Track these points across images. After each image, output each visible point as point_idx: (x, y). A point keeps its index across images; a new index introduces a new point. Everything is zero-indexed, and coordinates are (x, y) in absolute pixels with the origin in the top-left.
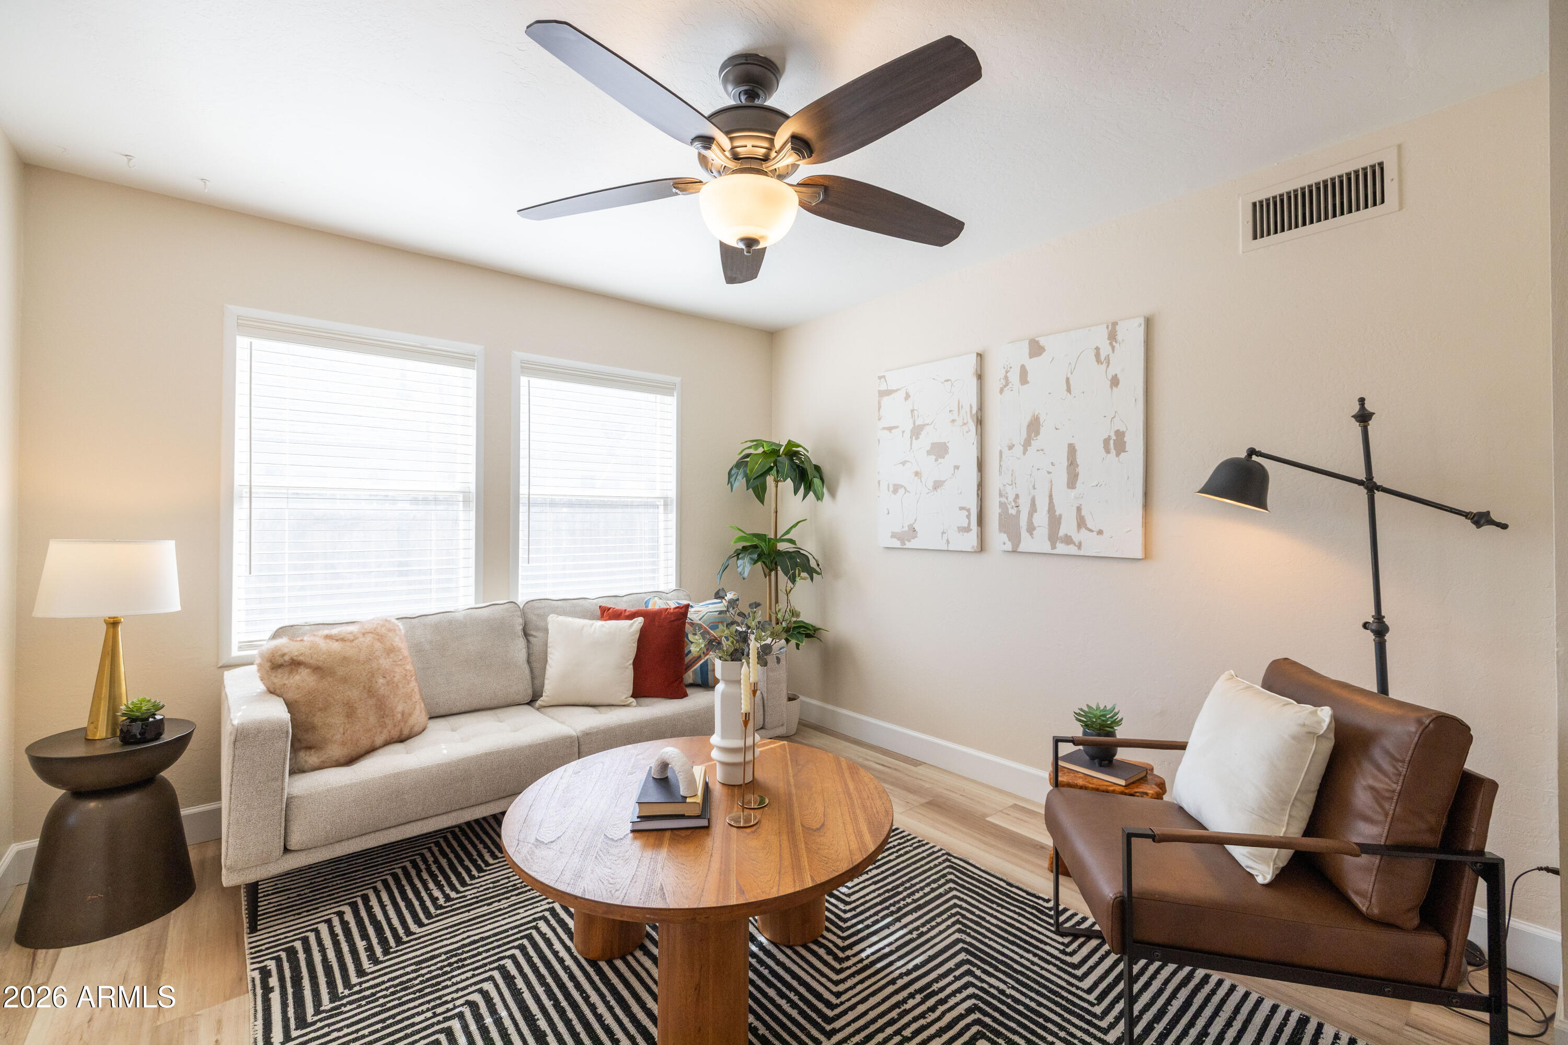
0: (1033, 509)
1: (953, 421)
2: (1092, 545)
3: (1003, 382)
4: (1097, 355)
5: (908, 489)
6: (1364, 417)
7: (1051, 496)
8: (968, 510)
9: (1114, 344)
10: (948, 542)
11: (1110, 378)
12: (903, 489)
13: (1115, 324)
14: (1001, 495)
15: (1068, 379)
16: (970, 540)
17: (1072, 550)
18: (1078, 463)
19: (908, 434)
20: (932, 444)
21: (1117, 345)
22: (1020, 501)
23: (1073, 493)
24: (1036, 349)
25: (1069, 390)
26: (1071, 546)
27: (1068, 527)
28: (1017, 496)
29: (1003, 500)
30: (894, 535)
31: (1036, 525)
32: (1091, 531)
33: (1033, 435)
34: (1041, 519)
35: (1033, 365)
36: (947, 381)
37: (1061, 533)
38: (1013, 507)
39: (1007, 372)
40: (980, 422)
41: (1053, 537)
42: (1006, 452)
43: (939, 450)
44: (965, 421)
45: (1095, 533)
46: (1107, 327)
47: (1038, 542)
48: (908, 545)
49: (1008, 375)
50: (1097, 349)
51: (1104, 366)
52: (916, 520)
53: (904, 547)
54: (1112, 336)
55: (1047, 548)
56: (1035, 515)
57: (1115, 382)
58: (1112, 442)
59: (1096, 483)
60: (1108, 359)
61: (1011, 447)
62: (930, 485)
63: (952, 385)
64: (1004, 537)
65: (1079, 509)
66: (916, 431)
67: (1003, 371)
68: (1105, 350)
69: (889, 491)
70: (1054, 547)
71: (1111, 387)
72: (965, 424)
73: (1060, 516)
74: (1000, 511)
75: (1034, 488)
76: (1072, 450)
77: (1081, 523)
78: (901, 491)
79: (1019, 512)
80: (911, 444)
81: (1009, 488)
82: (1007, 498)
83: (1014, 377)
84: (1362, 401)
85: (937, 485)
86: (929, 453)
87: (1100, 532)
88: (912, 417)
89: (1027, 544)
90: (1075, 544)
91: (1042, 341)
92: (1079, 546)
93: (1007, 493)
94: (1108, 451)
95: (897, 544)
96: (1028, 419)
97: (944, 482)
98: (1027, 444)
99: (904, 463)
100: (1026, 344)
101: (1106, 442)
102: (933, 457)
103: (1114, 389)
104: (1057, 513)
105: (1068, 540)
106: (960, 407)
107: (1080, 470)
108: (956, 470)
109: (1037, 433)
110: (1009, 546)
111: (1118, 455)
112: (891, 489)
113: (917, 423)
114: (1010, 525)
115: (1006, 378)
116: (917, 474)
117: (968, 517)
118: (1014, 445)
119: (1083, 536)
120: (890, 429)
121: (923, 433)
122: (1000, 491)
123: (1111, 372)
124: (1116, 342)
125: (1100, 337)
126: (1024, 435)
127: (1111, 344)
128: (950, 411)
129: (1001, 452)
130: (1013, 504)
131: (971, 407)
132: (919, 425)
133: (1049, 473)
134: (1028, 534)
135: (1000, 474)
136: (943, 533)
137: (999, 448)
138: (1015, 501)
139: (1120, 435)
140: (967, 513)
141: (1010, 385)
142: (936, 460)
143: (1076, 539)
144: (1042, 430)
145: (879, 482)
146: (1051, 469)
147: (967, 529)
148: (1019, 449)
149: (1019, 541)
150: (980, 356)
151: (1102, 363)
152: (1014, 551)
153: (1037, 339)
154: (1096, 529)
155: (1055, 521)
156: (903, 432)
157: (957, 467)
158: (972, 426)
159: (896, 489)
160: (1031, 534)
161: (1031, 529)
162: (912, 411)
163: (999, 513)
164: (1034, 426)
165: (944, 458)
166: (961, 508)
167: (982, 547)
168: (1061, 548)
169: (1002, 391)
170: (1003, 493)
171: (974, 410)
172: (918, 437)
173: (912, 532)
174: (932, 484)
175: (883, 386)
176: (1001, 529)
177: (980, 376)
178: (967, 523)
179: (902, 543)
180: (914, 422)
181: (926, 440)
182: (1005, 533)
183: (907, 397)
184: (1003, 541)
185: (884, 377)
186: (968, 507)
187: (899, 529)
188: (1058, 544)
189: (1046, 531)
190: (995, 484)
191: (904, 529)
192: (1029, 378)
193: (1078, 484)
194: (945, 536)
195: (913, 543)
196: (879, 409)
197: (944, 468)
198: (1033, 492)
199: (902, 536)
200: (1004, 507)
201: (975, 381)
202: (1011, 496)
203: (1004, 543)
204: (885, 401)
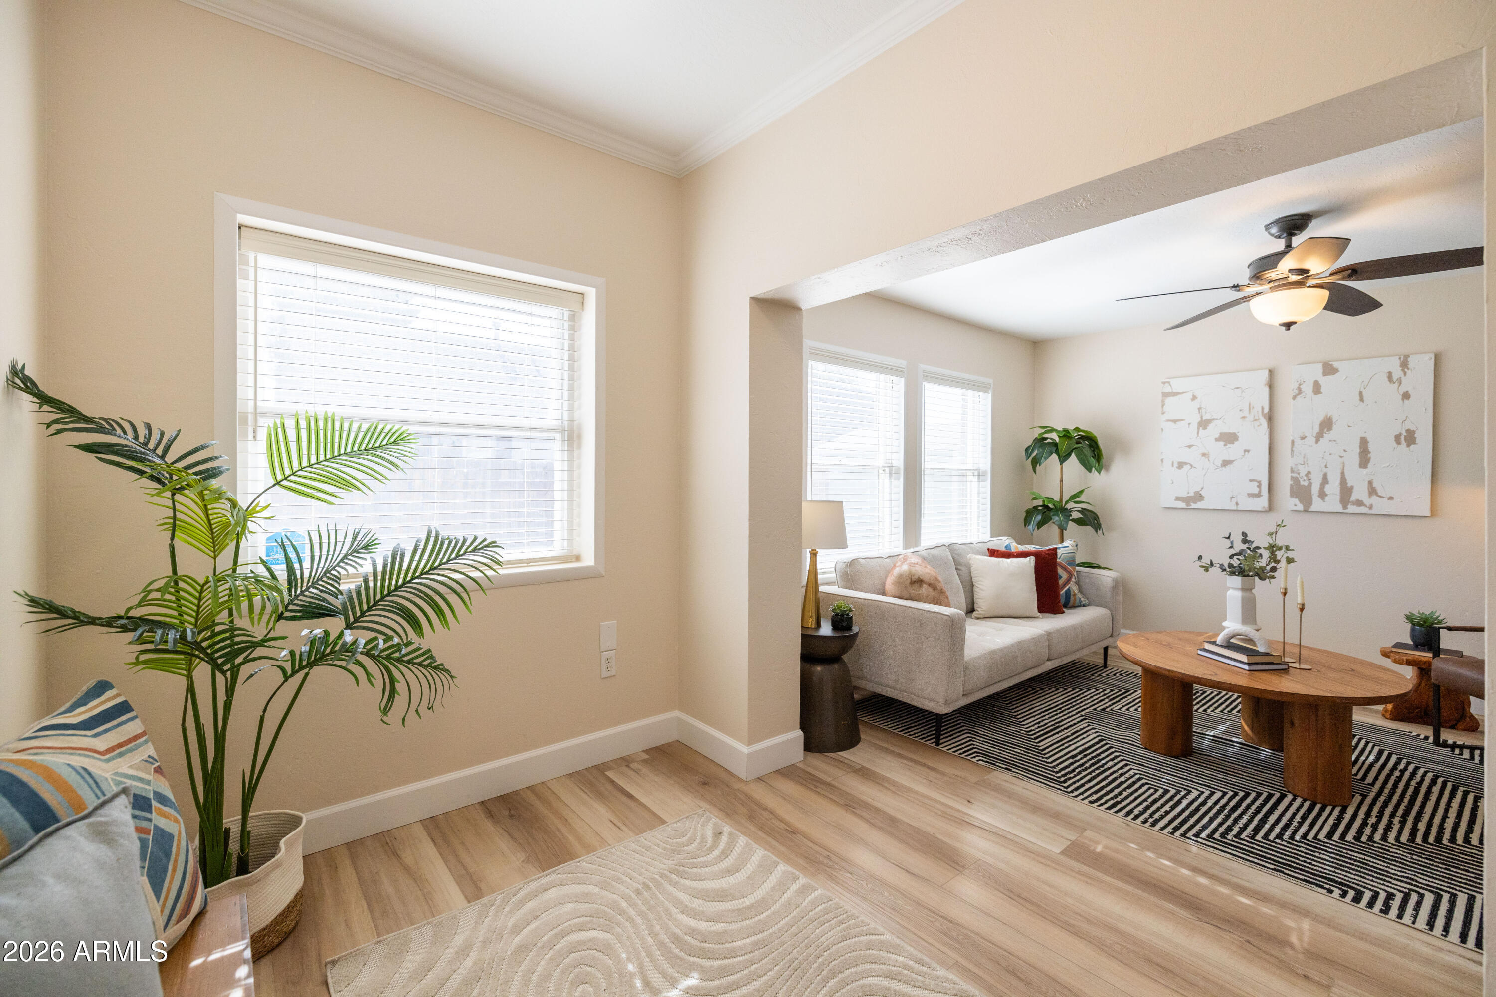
0: (1325, 480)
1: (1244, 417)
2: (1382, 507)
3: (1297, 392)
4: (1390, 376)
5: (1194, 466)
7: (1343, 473)
8: (1259, 482)
9: (1406, 370)
10: (1237, 504)
11: (1402, 393)
12: (1188, 466)
13: (1406, 357)
14: (1292, 471)
15: (1361, 393)
16: (1261, 503)
17: (1363, 510)
18: (1370, 450)
19: (1195, 425)
20: (1221, 434)
21: (1409, 372)
22: (1311, 476)
23: (1365, 471)
24: (1329, 370)
25: (1362, 399)
26: (1363, 508)
27: (1360, 494)
28: (1309, 472)
29: (1295, 475)
30: (1178, 499)
31: (1327, 493)
32: (1383, 497)
33: (1326, 430)
34: (1334, 488)
35: (1325, 381)
36: (1237, 388)
37: (1353, 498)
38: (1304, 480)
39: (1300, 385)
40: (1270, 418)
41: (1345, 502)
42: (1298, 442)
43: (1229, 438)
44: (1257, 418)
45: (1386, 499)
46: (1400, 359)
47: (1329, 504)
48: (1193, 506)
49: (1301, 387)
50: (1390, 373)
51: (1396, 385)
52: (1202, 488)
53: (1190, 508)
54: (1404, 365)
55: (1339, 508)
56: (1327, 486)
57: (1406, 396)
58: (1403, 437)
59: (1387, 464)
60: (1400, 379)
61: (1303, 438)
62: (1219, 463)
63: (1243, 391)
64: (1296, 501)
65: (1370, 483)
66: (1204, 424)
67: (1296, 385)
68: (1397, 373)
69: (1173, 466)
70: (1345, 507)
71: (1403, 400)
72: (1256, 420)
73: (1352, 487)
74: (1292, 482)
75: (1326, 466)
76: (1364, 442)
77: (1372, 491)
79: (1310, 484)
80: (1198, 433)
81: (1300, 467)
82: (1299, 474)
83: (1308, 389)
85: (1226, 463)
86: (1217, 440)
87: (1391, 498)
88: (1199, 413)
89: (1317, 505)
90: (1366, 506)
91: (1336, 365)
92: (1371, 507)
93: (1298, 470)
94: (1398, 443)
95: (1182, 505)
96: (1321, 418)
97: (1233, 461)
98: (1319, 437)
99: (1190, 446)
100: (1320, 367)
101: (1397, 437)
102: (1222, 443)
103: (1406, 401)
104: (1349, 485)
105: (1360, 503)
106: (1250, 407)
107: (1372, 455)
108: (1247, 453)
109: (1330, 429)
110: (1300, 507)
111: (1408, 446)
112: (1176, 465)
113: (1204, 418)
114: (1301, 492)
115: (1299, 390)
116: (1204, 455)
117: (1259, 486)
118: (1306, 437)
119: (1374, 500)
120: (1175, 421)
121: (1211, 426)
122: (1292, 468)
123: (1403, 389)
124: (1409, 369)
125: (1394, 365)
126: (1317, 429)
127: (1403, 370)
128: (1240, 410)
129: (1293, 442)
130: (1305, 478)
131: (1263, 409)
132: (1206, 420)
133: (1341, 457)
134: (1319, 499)
135: (1292, 456)
136: (1232, 497)
137: (1291, 438)
138: (1306, 475)
139: (1410, 432)
140: (1256, 484)
141: (1303, 394)
142: (1225, 445)
143: (1367, 503)
144: (1334, 427)
145: (1162, 460)
146: (1343, 454)
147: (1259, 495)
148: (1311, 440)
149: (1311, 504)
150: (1271, 372)
151: (1394, 383)
152: (1306, 511)
153: (1331, 363)
154: (1387, 496)
155: (1346, 491)
156: (1189, 424)
157: (1247, 451)
158: (1264, 423)
159: (1181, 465)
160: (1323, 499)
161: (1322, 495)
162: (1199, 409)
163: (1291, 485)
164: (1327, 424)
165: (1233, 444)
166: (1251, 480)
167: (1271, 508)
168: (1352, 509)
169: (1294, 398)
170: (1295, 470)
171: (1266, 410)
172: (1205, 428)
173: (1199, 497)
174: (1221, 462)
175: (1168, 389)
176: (1292, 496)
177: (1271, 386)
178: (1256, 491)
179: (1188, 505)
180: (1202, 417)
181: (1214, 430)
182: (1296, 498)
183: (1194, 398)
184: (1294, 504)
185: (1169, 383)
186: (1259, 479)
187: (1184, 495)
188: (1349, 506)
189: (1338, 498)
190: (1286, 463)
191: (1189, 495)
192: (1322, 390)
193: (1370, 465)
194: (1234, 500)
195: (1199, 505)
196: (1163, 406)
197: (1233, 451)
198: (1325, 470)
199: (1188, 500)
200: (1295, 480)
201: (1267, 389)
202: (1303, 472)
203: (1296, 505)
204: (1169, 401)
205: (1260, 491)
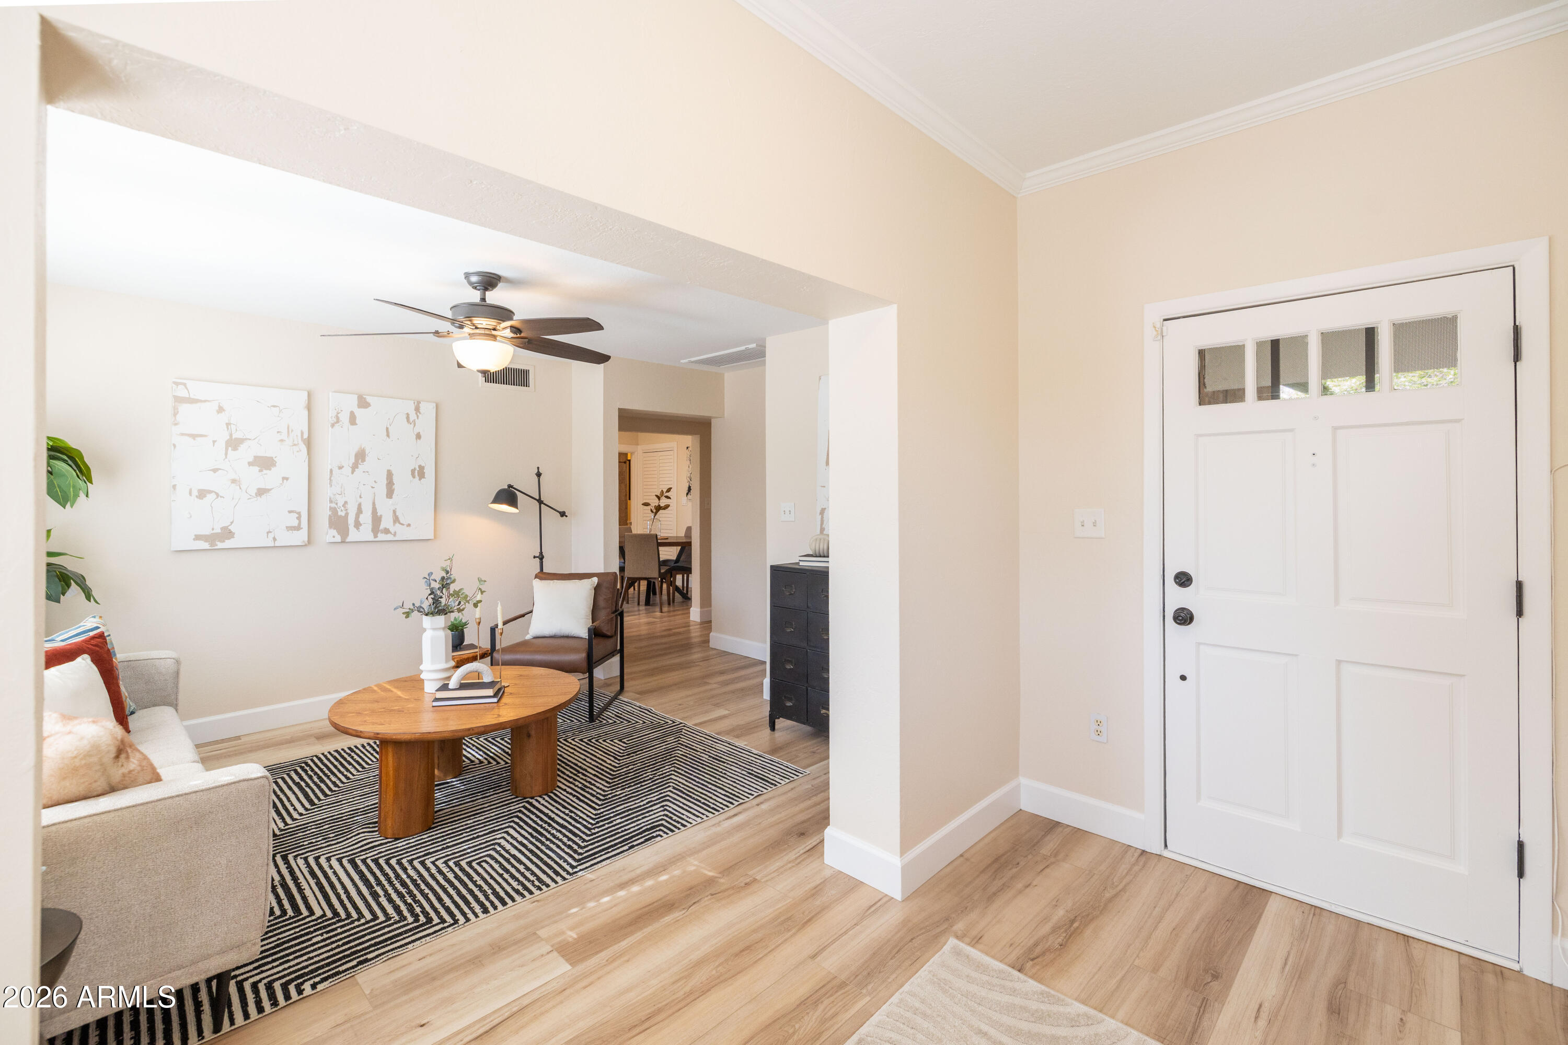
0: (360, 511)
1: (282, 441)
2: (403, 533)
3: (335, 420)
4: (408, 417)
5: (221, 494)
6: (539, 475)
7: (374, 504)
8: (299, 513)
9: (418, 414)
10: (275, 539)
11: (415, 433)
12: (213, 496)
13: (419, 403)
14: (331, 502)
15: (387, 429)
16: (301, 537)
17: (389, 537)
18: (394, 482)
19: (221, 444)
20: (255, 457)
21: (420, 416)
22: (348, 506)
23: (390, 501)
24: (363, 403)
25: (388, 435)
26: (389, 535)
27: (387, 522)
28: (346, 503)
29: (333, 505)
30: (198, 538)
31: (361, 522)
32: (403, 525)
33: (360, 461)
34: (366, 518)
35: (359, 413)
36: (274, 406)
37: (382, 527)
38: (342, 511)
39: (338, 413)
40: (309, 443)
41: (376, 530)
42: (336, 471)
43: (265, 463)
44: (296, 443)
45: (405, 526)
46: (414, 403)
47: (365, 533)
48: (220, 545)
49: (339, 415)
50: (408, 414)
51: (412, 426)
52: (232, 523)
53: (216, 548)
54: (417, 409)
55: (371, 537)
56: (361, 516)
57: (418, 436)
58: (416, 471)
59: (406, 496)
60: (414, 421)
61: (340, 468)
62: (253, 492)
63: (280, 411)
64: (334, 532)
65: (394, 512)
66: (234, 444)
67: (334, 413)
68: (413, 416)
69: (190, 494)
70: (376, 536)
71: (416, 439)
72: (295, 445)
73: (381, 516)
74: (330, 513)
75: (360, 497)
76: (390, 475)
77: (396, 520)
78: (210, 497)
79: (347, 514)
80: (226, 454)
81: (338, 498)
82: (337, 504)
83: (345, 418)
84: (538, 468)
85: (261, 492)
86: (250, 464)
87: (409, 525)
88: (228, 429)
89: (353, 535)
90: (391, 533)
91: (369, 399)
92: (395, 535)
93: (337, 500)
94: (414, 477)
95: (206, 545)
96: (356, 449)
97: (271, 489)
98: (354, 467)
99: (215, 471)
100: (354, 399)
101: (413, 471)
102: (257, 469)
103: (418, 440)
104: (379, 514)
105: (387, 531)
106: (289, 430)
107: (395, 487)
108: (285, 481)
109: (363, 460)
110: (338, 538)
111: (420, 479)
112: (195, 493)
113: (233, 437)
114: (339, 523)
115: (337, 419)
116: (234, 481)
117: (299, 518)
118: (343, 467)
119: (397, 527)
120: (194, 436)
121: (243, 447)
122: (330, 498)
123: (416, 431)
124: (420, 413)
125: (410, 408)
126: (353, 460)
127: (416, 414)
128: (278, 432)
129: (331, 471)
130: (343, 508)
131: (302, 433)
132: (236, 439)
133: (372, 487)
134: (355, 529)
135: (331, 486)
136: (269, 532)
137: (330, 467)
138: (343, 506)
139: (421, 468)
140: (297, 516)
141: (341, 423)
142: (260, 471)
143: (392, 530)
144: (367, 459)
145: (174, 487)
146: (374, 485)
147: (298, 528)
148: (347, 470)
149: (348, 535)
150: (309, 395)
151: (411, 424)
152: (343, 542)
153: (364, 396)
154: (406, 523)
155: (376, 519)
156: (214, 442)
157: (285, 479)
158: (303, 449)
159: (202, 494)
160: (358, 529)
161: (358, 525)
162: (228, 425)
163: (330, 515)
164: (361, 456)
165: (270, 470)
166: (290, 512)
167: (310, 542)
168: (381, 537)
169: (333, 425)
170: (333, 500)
171: (306, 436)
172: (235, 449)
173: (227, 533)
174: (256, 491)
175: (182, 393)
176: (330, 527)
177: (309, 408)
178: (295, 523)
179: (213, 544)
180: (231, 435)
181: (246, 453)
182: (334, 529)
183: (221, 410)
184: (333, 535)
185: (185, 385)
186: (298, 510)
187: (207, 532)
188: (379, 535)
189: (370, 527)
190: (325, 493)
191: (214, 532)
192: (357, 422)
193: (394, 496)
194: (271, 536)
195: (228, 544)
196: (175, 414)
197: (271, 478)
198: (360, 500)
199: (211, 539)
200: (334, 511)
201: (306, 412)
202: (341, 504)
203: (334, 537)
204: (184, 408)
205: (300, 524)
